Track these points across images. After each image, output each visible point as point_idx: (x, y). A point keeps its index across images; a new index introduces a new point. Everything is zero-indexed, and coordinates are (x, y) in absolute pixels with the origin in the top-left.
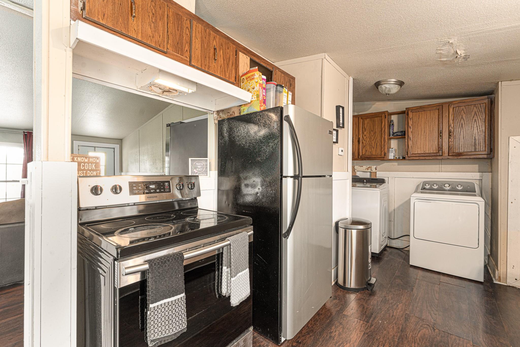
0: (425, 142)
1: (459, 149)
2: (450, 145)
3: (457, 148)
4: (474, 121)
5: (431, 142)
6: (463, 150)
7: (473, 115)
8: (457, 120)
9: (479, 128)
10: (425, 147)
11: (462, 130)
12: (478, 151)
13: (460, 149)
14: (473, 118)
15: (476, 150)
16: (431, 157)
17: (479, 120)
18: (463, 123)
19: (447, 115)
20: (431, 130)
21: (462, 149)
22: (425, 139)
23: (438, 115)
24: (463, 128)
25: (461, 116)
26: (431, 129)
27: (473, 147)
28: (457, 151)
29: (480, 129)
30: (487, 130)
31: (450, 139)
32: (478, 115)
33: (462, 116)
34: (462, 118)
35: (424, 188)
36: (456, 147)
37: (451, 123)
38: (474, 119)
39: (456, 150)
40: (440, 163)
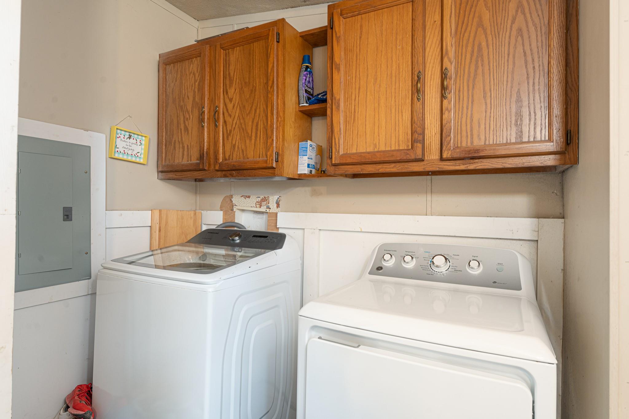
0: (377, 116)
1: (472, 135)
2: (444, 122)
3: (464, 133)
4: (514, 33)
5: (393, 114)
6: (483, 138)
7: (512, 12)
8: (466, 35)
9: (529, 59)
10: (376, 130)
11: (480, 68)
12: (529, 142)
13: (475, 136)
14: (513, 22)
15: (521, 137)
16: (393, 165)
17: (532, 29)
18: (484, 44)
19: (438, 18)
20: (394, 72)
21: (479, 136)
22: (377, 105)
23: (413, 19)
24: (483, 61)
25: (476, 20)
26: (394, 67)
27: (514, 129)
28: (464, 144)
29: (533, 60)
30: (554, 62)
31: (445, 102)
32: (527, 11)
33: (480, 18)
34: (480, 24)
35: (379, 268)
36: (464, 128)
37: (447, 47)
38: (515, 27)
39: (464, 139)
40: (429, 188)
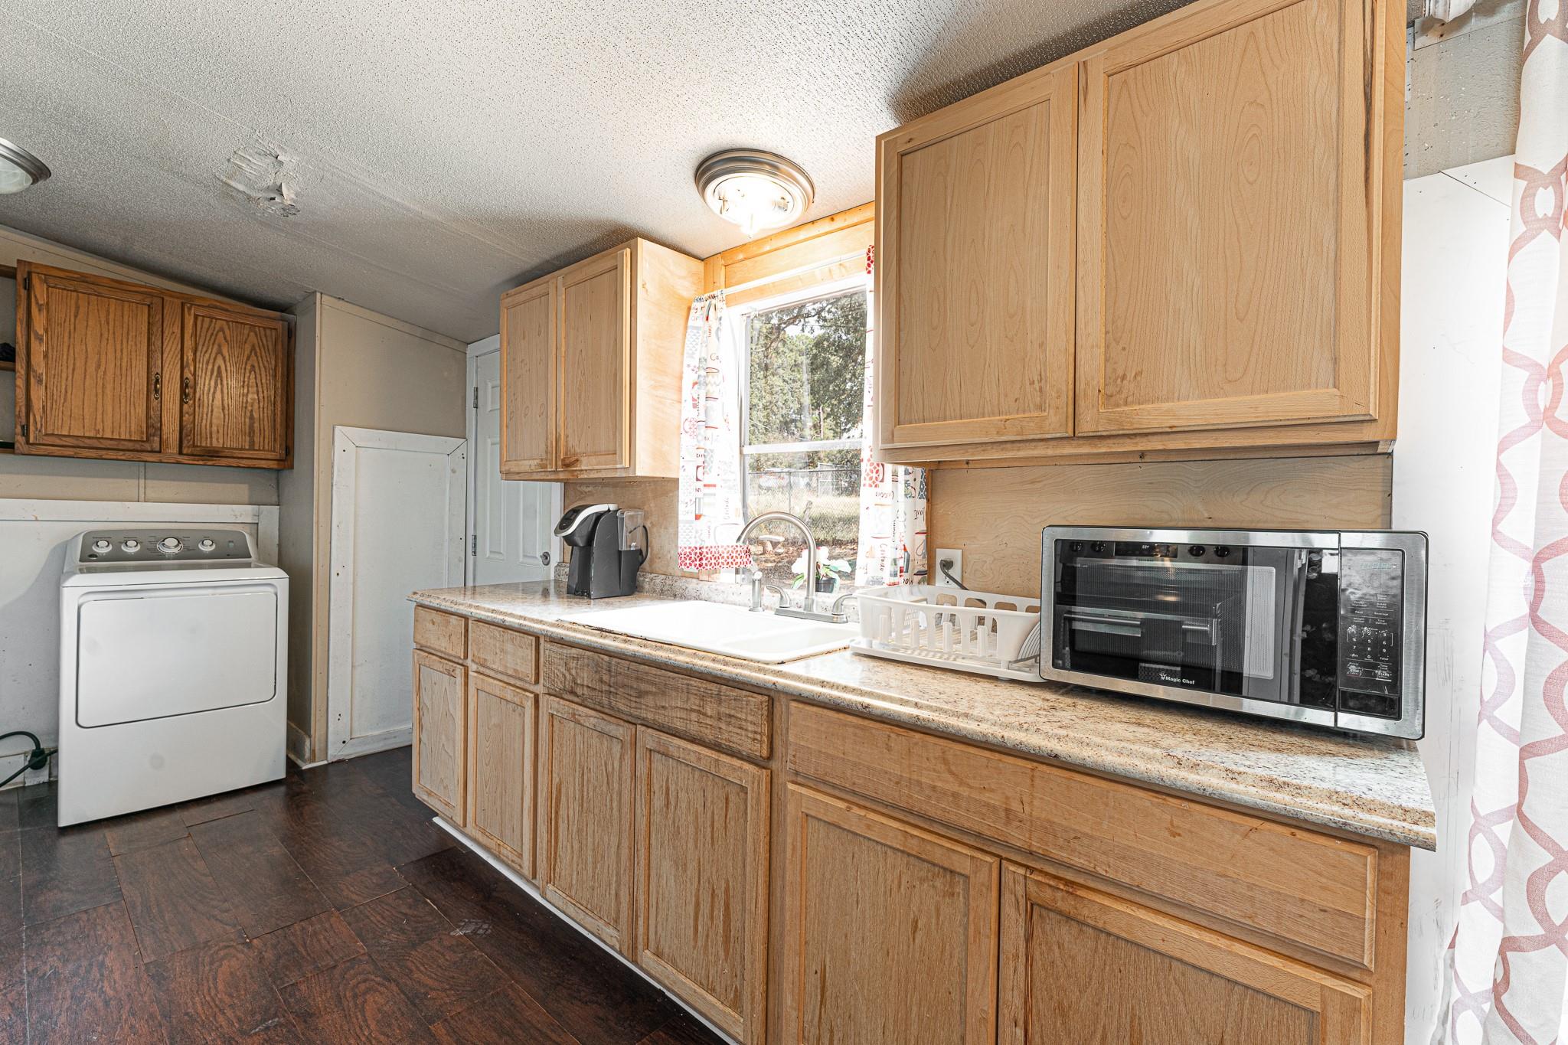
0: (100, 401)
1: (211, 437)
2: (184, 423)
3: (204, 435)
4: (248, 367)
5: (123, 404)
6: (221, 441)
7: (247, 353)
8: (207, 355)
9: (260, 390)
10: (99, 417)
11: (219, 386)
12: (259, 450)
13: (214, 440)
14: (248, 358)
15: (254, 445)
16: (121, 453)
17: (263, 369)
18: (223, 367)
19: (178, 331)
20: (124, 364)
21: (217, 439)
22: (100, 391)
23: (149, 323)
24: (222, 380)
25: (216, 347)
26: (125, 360)
27: (248, 438)
28: (204, 444)
29: (263, 392)
30: (278, 399)
31: (185, 406)
32: (259, 354)
33: (219, 346)
34: (220, 352)
35: (91, 556)
36: (203, 431)
37: (187, 359)
38: (250, 363)
39: (203, 439)
40: (142, 474)
